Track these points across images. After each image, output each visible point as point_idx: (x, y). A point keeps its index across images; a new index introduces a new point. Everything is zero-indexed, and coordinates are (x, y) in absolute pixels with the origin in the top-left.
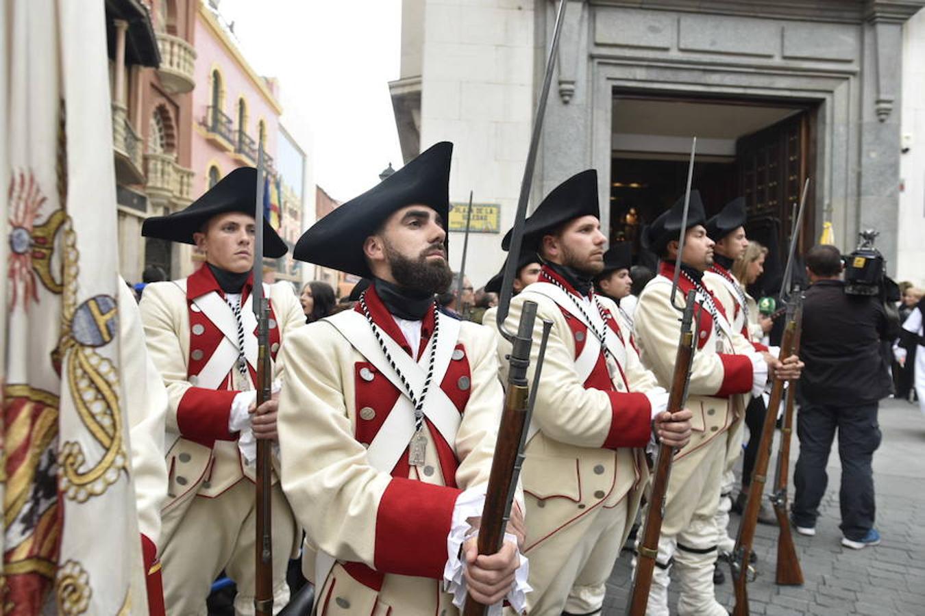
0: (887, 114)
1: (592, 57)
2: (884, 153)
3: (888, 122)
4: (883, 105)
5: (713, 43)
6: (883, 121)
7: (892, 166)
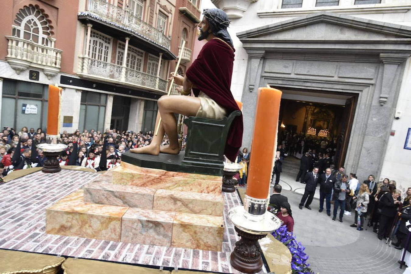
0: (384, 103)
1: (262, 77)
2: (381, 119)
3: (385, 106)
4: (382, 99)
5: (308, 72)
6: (382, 105)
7: (384, 125)
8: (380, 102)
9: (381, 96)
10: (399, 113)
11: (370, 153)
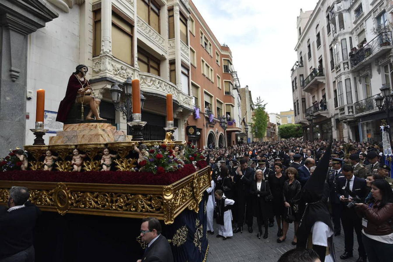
0: (16, 78)
2: (15, 98)
3: (17, 82)
4: (13, 73)
6: (14, 81)
7: (20, 106)
8: (11, 76)
9: (13, 68)
10: (30, 92)
11: (10, 142)
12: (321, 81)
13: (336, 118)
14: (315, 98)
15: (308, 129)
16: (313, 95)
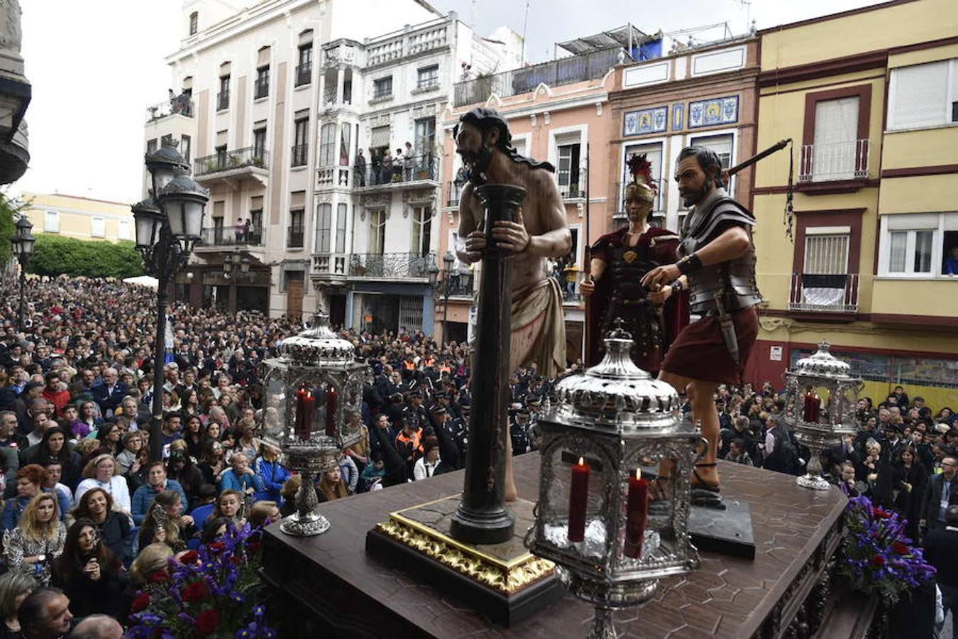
12: (260, 178)
13: (287, 267)
14: (223, 206)
15: (190, 275)
16: (219, 200)
